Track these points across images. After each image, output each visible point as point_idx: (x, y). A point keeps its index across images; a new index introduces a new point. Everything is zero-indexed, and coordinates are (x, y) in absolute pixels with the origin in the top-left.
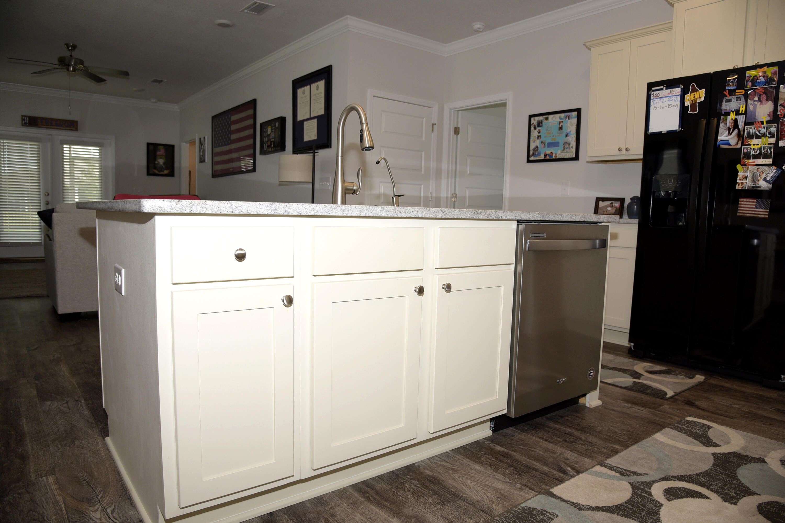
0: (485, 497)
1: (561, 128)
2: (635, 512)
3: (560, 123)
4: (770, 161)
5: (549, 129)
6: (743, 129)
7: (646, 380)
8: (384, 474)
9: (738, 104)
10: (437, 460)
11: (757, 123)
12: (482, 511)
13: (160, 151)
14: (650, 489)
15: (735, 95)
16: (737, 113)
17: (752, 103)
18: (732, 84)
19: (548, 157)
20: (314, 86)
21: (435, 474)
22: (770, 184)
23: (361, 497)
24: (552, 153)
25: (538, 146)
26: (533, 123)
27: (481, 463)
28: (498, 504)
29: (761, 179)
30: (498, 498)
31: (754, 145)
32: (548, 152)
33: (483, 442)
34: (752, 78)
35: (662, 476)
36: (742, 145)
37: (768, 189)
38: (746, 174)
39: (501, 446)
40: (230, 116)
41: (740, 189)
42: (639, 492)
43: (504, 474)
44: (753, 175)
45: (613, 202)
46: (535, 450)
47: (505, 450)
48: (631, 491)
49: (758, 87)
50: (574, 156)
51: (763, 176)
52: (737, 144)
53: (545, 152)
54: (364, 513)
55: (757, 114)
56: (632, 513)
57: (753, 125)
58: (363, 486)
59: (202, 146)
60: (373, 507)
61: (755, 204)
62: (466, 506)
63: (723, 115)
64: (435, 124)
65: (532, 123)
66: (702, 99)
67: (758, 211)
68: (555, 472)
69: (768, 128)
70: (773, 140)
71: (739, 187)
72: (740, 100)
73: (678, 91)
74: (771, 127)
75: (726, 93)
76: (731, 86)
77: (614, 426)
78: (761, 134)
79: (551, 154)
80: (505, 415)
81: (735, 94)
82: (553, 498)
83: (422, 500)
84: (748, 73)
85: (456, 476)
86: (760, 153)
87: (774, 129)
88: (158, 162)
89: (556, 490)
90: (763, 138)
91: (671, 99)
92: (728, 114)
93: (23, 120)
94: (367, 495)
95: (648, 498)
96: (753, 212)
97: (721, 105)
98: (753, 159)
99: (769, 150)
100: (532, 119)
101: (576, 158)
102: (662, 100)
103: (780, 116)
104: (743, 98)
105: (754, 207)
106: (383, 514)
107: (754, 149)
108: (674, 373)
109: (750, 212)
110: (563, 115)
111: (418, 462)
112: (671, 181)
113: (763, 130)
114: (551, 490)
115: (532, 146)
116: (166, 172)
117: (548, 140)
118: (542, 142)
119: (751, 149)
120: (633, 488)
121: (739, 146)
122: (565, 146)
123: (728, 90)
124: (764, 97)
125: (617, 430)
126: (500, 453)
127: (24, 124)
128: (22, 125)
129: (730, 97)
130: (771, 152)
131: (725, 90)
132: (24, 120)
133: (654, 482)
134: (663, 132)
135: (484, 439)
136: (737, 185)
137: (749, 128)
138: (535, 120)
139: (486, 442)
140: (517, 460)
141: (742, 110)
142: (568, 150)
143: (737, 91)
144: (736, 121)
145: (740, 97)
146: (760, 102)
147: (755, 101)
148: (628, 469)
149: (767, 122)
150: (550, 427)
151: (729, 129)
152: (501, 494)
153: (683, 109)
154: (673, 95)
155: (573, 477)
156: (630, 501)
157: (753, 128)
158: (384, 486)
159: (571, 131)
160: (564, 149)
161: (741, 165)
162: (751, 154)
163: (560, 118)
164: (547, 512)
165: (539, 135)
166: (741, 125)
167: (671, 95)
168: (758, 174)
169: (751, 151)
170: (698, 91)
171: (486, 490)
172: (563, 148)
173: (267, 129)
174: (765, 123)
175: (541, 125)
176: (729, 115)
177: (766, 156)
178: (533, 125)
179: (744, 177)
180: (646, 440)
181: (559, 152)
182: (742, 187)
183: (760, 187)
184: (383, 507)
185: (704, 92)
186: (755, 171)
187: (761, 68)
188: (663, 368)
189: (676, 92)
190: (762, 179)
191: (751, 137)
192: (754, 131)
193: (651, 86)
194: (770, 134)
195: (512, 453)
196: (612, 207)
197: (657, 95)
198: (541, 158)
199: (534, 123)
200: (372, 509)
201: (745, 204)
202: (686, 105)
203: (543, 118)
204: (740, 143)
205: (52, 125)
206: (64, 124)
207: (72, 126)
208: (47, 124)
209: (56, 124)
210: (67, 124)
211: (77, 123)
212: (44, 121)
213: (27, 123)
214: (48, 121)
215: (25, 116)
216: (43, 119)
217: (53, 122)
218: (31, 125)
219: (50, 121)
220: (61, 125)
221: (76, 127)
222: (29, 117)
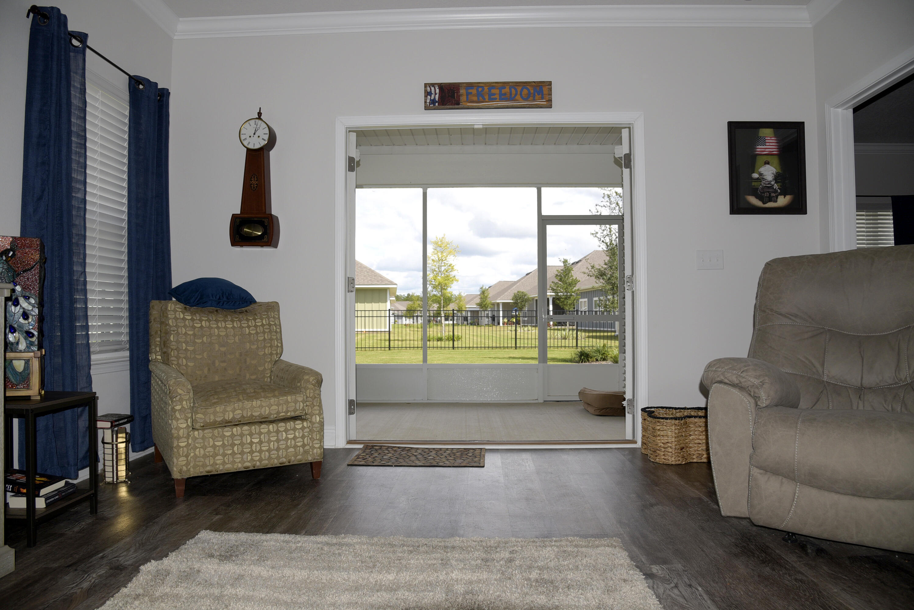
13: (764, 143)
88: (761, 174)
93: (428, 94)
116: (782, 201)
127: (431, 105)
128: (427, 108)
132: (430, 94)
205: (491, 100)
206: (519, 93)
207: (537, 97)
208: (481, 98)
209: (501, 94)
210: (525, 92)
211: (550, 87)
212: (474, 91)
213: (436, 102)
214: (483, 89)
215: (433, 85)
216: (470, 85)
217: (493, 91)
218: (446, 105)
219: (486, 88)
220: (513, 96)
221: (547, 97)
222: (442, 87)
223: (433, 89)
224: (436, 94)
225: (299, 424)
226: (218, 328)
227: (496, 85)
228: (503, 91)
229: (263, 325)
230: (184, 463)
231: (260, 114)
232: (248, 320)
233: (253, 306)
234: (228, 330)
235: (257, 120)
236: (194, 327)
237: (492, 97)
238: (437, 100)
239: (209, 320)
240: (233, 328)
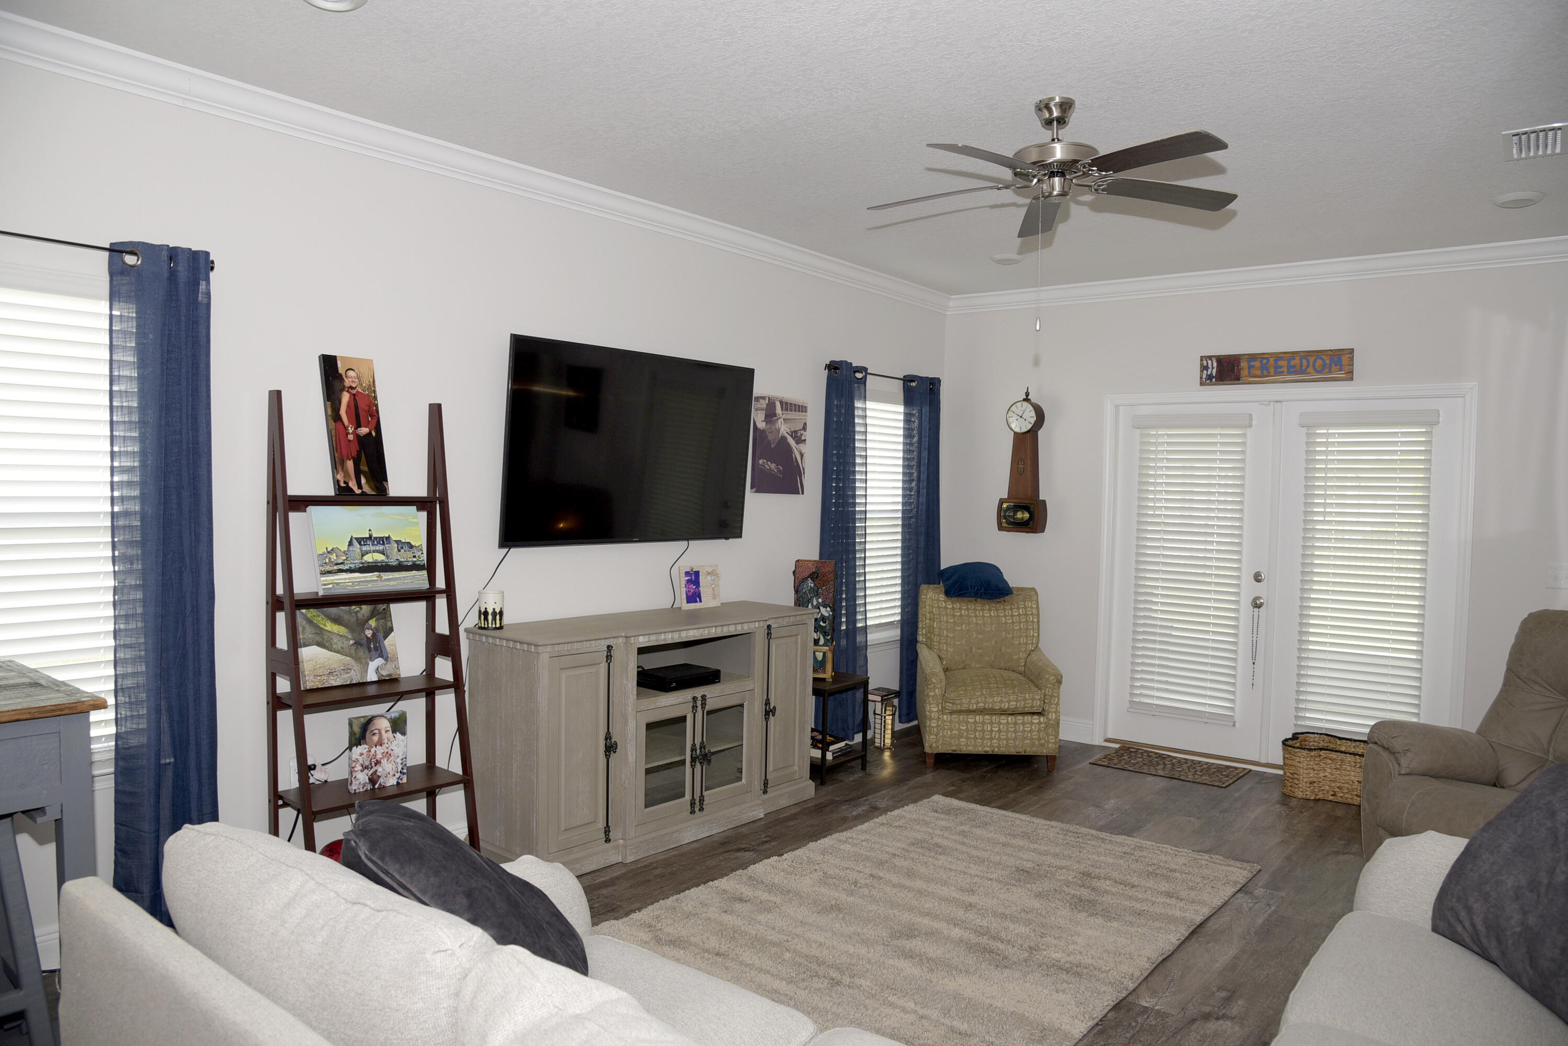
93: (1204, 368)
127: (1208, 380)
128: (1202, 384)
132: (1206, 368)
205: (1277, 373)
206: (1311, 364)
207: (1335, 369)
208: (1265, 372)
209: (1289, 367)
210: (1319, 362)
211: (1351, 355)
212: (1257, 364)
213: (1214, 377)
214: (1268, 361)
215: (1210, 358)
216: (1253, 357)
217: (1280, 363)
218: (1224, 381)
219: (1272, 360)
220: (1304, 368)
221: (1347, 368)
222: (1221, 360)
223: (1210, 362)
224: (1213, 368)
225: (1036, 719)
226: (976, 616)
227: (1284, 355)
228: (1293, 363)
229: (1019, 615)
230: (934, 740)
231: (1027, 394)
232: (1004, 609)
233: (1012, 596)
234: (986, 618)
235: (1023, 402)
236: (954, 616)
237: (1278, 370)
238: (1214, 375)
239: (968, 609)
240: (990, 616)
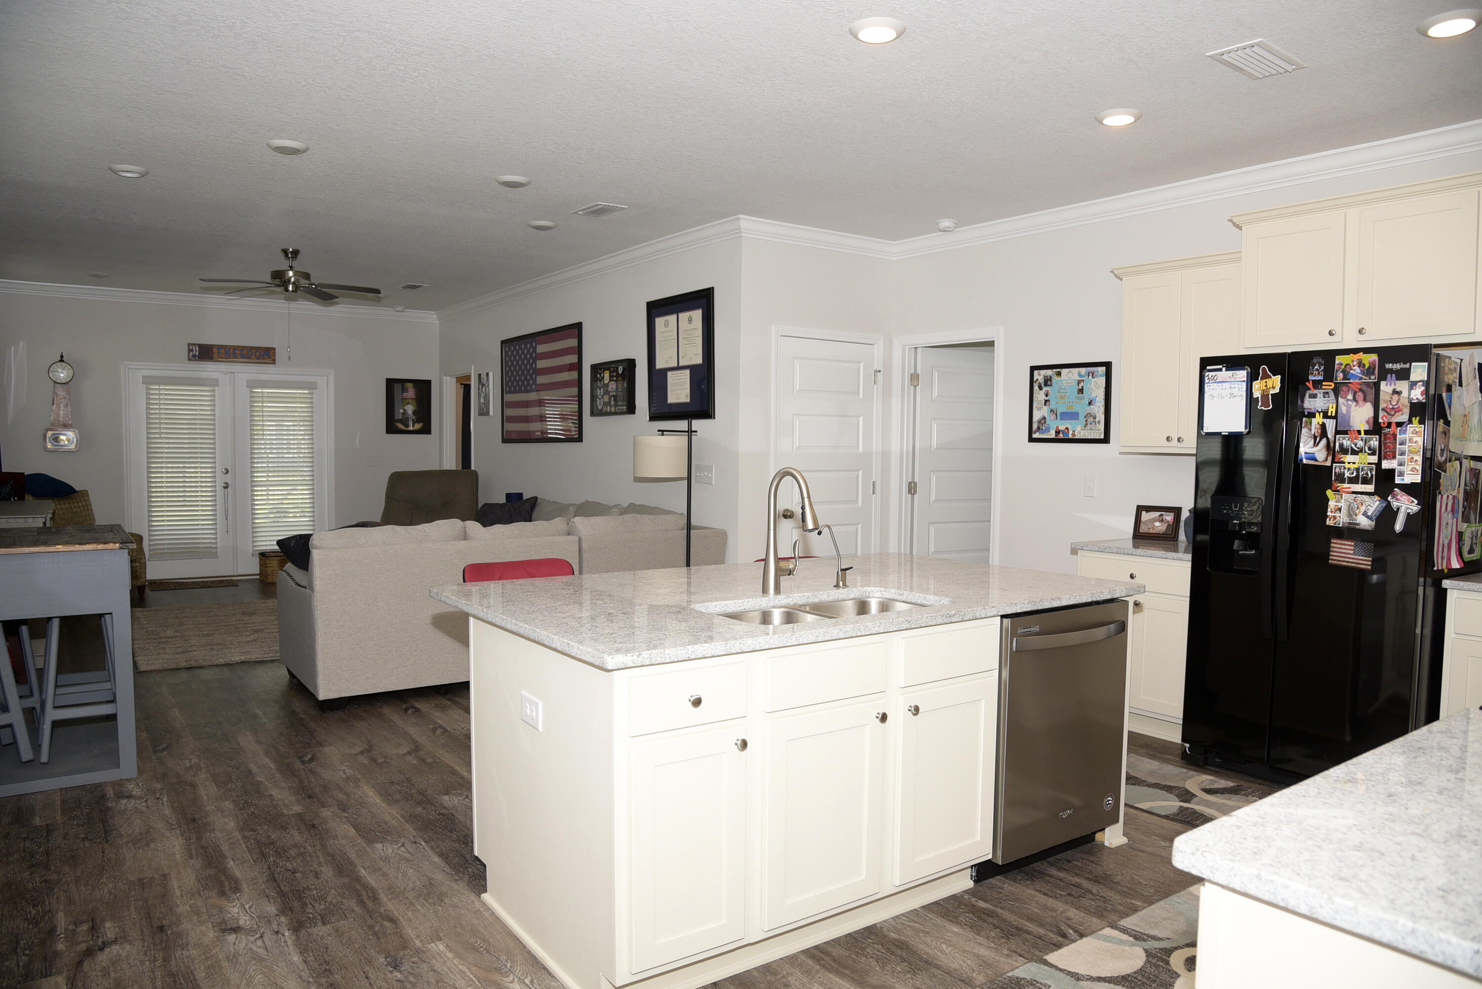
0: (964, 965)
1: (1081, 391)
2: (1144, 983)
3: (1079, 382)
4: (1370, 488)
5: (1061, 391)
6: (1333, 439)
7: (1198, 804)
8: (840, 938)
9: (1325, 402)
10: (904, 920)
11: (1352, 432)
12: (961, 980)
13: (407, 392)
14: (1169, 957)
15: (1321, 389)
16: (1326, 415)
17: (1345, 402)
18: (1317, 373)
19: (1061, 436)
20: (684, 316)
21: (903, 938)
22: (1373, 521)
23: (816, 965)
24: (1067, 428)
25: (1046, 417)
26: (1037, 380)
27: (959, 924)
28: (979, 973)
29: (1359, 512)
30: (980, 966)
31: (1349, 463)
32: (1062, 428)
33: (962, 896)
34: (1343, 367)
35: (1187, 942)
36: (1333, 462)
37: (1369, 528)
38: (1339, 505)
39: (985, 901)
40: (534, 344)
41: (1332, 525)
42: (1154, 961)
43: (988, 938)
44: (1349, 507)
45: (1163, 513)
46: (1029, 907)
47: (991, 907)
48: (1144, 958)
49: (1352, 381)
50: (1102, 437)
51: (1363, 509)
52: (1326, 460)
53: (1057, 427)
54: (822, 982)
55: (1351, 419)
56: (1141, 984)
57: (1348, 434)
58: (816, 952)
59: (484, 388)
60: (832, 976)
61: (1353, 548)
62: (942, 975)
63: (1306, 416)
64: (880, 371)
65: (1035, 379)
66: (1277, 390)
67: (1357, 559)
68: (1052, 935)
69: (1367, 441)
70: (1374, 459)
71: (1331, 522)
72: (1329, 397)
73: (1242, 374)
74: (1371, 439)
75: (1310, 385)
76: (1315, 375)
77: (1139, 874)
78: (1358, 448)
79: (1066, 431)
80: (989, 860)
81: (1321, 387)
82: (1046, 967)
83: (888, 968)
84: (1339, 359)
85: (928, 940)
86: (1358, 476)
87: (1374, 442)
88: (405, 410)
89: (1051, 958)
90: (1360, 454)
91: (1234, 386)
92: (1312, 415)
93: (190, 350)
94: (823, 962)
95: (1163, 968)
96: (1351, 560)
97: (1302, 401)
98: (1349, 483)
99: (1369, 472)
100: (1036, 372)
101: (1106, 440)
102: (1221, 387)
103: (1382, 425)
104: (1333, 394)
105: (1352, 552)
106: (845, 983)
107: (1349, 469)
108: (1243, 793)
109: (1346, 560)
110: (1083, 370)
111: (880, 922)
112: (1236, 507)
113: (1360, 444)
114: (1045, 957)
115: (1037, 416)
116: (418, 426)
117: (1061, 409)
118: (1052, 411)
119: (1345, 468)
120: (1147, 956)
121: (1328, 463)
122: (1088, 420)
123: (1313, 380)
124: (1360, 395)
125: (1142, 881)
126: (984, 911)
127: (193, 358)
128: (189, 360)
129: (1315, 391)
130: (1372, 475)
131: (1308, 381)
132: (192, 350)
133: (1176, 948)
134: (1223, 434)
135: (962, 892)
136: (1328, 519)
137: (1341, 439)
138: (1039, 375)
139: (965, 897)
140: (1005, 920)
141: (1332, 412)
142: (1093, 426)
143: (1324, 383)
144: (1323, 426)
145: (1328, 393)
146: (1355, 403)
147: (1348, 400)
148: (1146, 933)
149: (1366, 432)
150: (1051, 876)
151: (1315, 438)
152: (984, 962)
153: (1251, 401)
154: (1236, 380)
155: (1074, 941)
156: (1141, 971)
157: (1347, 438)
158: (841, 951)
159: (1096, 397)
160: (1087, 424)
161: (1333, 491)
162: (1346, 476)
163: (1080, 375)
164: (1038, 982)
165: (1047, 399)
166: (1330, 433)
167: (1233, 380)
168: (1356, 506)
169: (1346, 471)
170: (1271, 377)
171: (966, 957)
172: (1085, 423)
173: (602, 375)
174: (1362, 433)
175: (1049, 383)
176: (1315, 417)
177: (1366, 481)
178: (1037, 382)
179: (1337, 508)
180: (1178, 894)
181: (1079, 428)
182: (1335, 523)
183: (1358, 524)
184: (843, 976)
185: (1279, 379)
186: (1352, 501)
187: (1355, 353)
188: (1230, 784)
189: (1240, 376)
190: (1362, 513)
191: (1344, 451)
192: (1349, 442)
193: (1206, 363)
194: (1370, 449)
195: (999, 911)
196: (1162, 521)
197: (1214, 378)
198: (1050, 435)
199: (1039, 380)
200: (831, 979)
201: (1340, 548)
202: (1255, 396)
203: (1053, 372)
204: (1330, 458)
205: (234, 357)
206: (254, 354)
207: (266, 357)
208: (228, 356)
209: (241, 354)
210: (257, 353)
211: (274, 351)
212: (223, 351)
214: (229, 351)
215: (194, 345)
216: (220, 347)
217: (236, 352)
218: (202, 359)
219: (231, 350)
220: (249, 355)
221: (272, 358)
222: (200, 346)
223: (194, 347)
224: (196, 351)
227: (239, 348)
228: (243, 352)
229: (83, 506)
231: (62, 357)
232: (73, 503)
233: (75, 494)
235: (60, 363)
237: (235, 355)
238: (197, 355)
240: (66, 508)
